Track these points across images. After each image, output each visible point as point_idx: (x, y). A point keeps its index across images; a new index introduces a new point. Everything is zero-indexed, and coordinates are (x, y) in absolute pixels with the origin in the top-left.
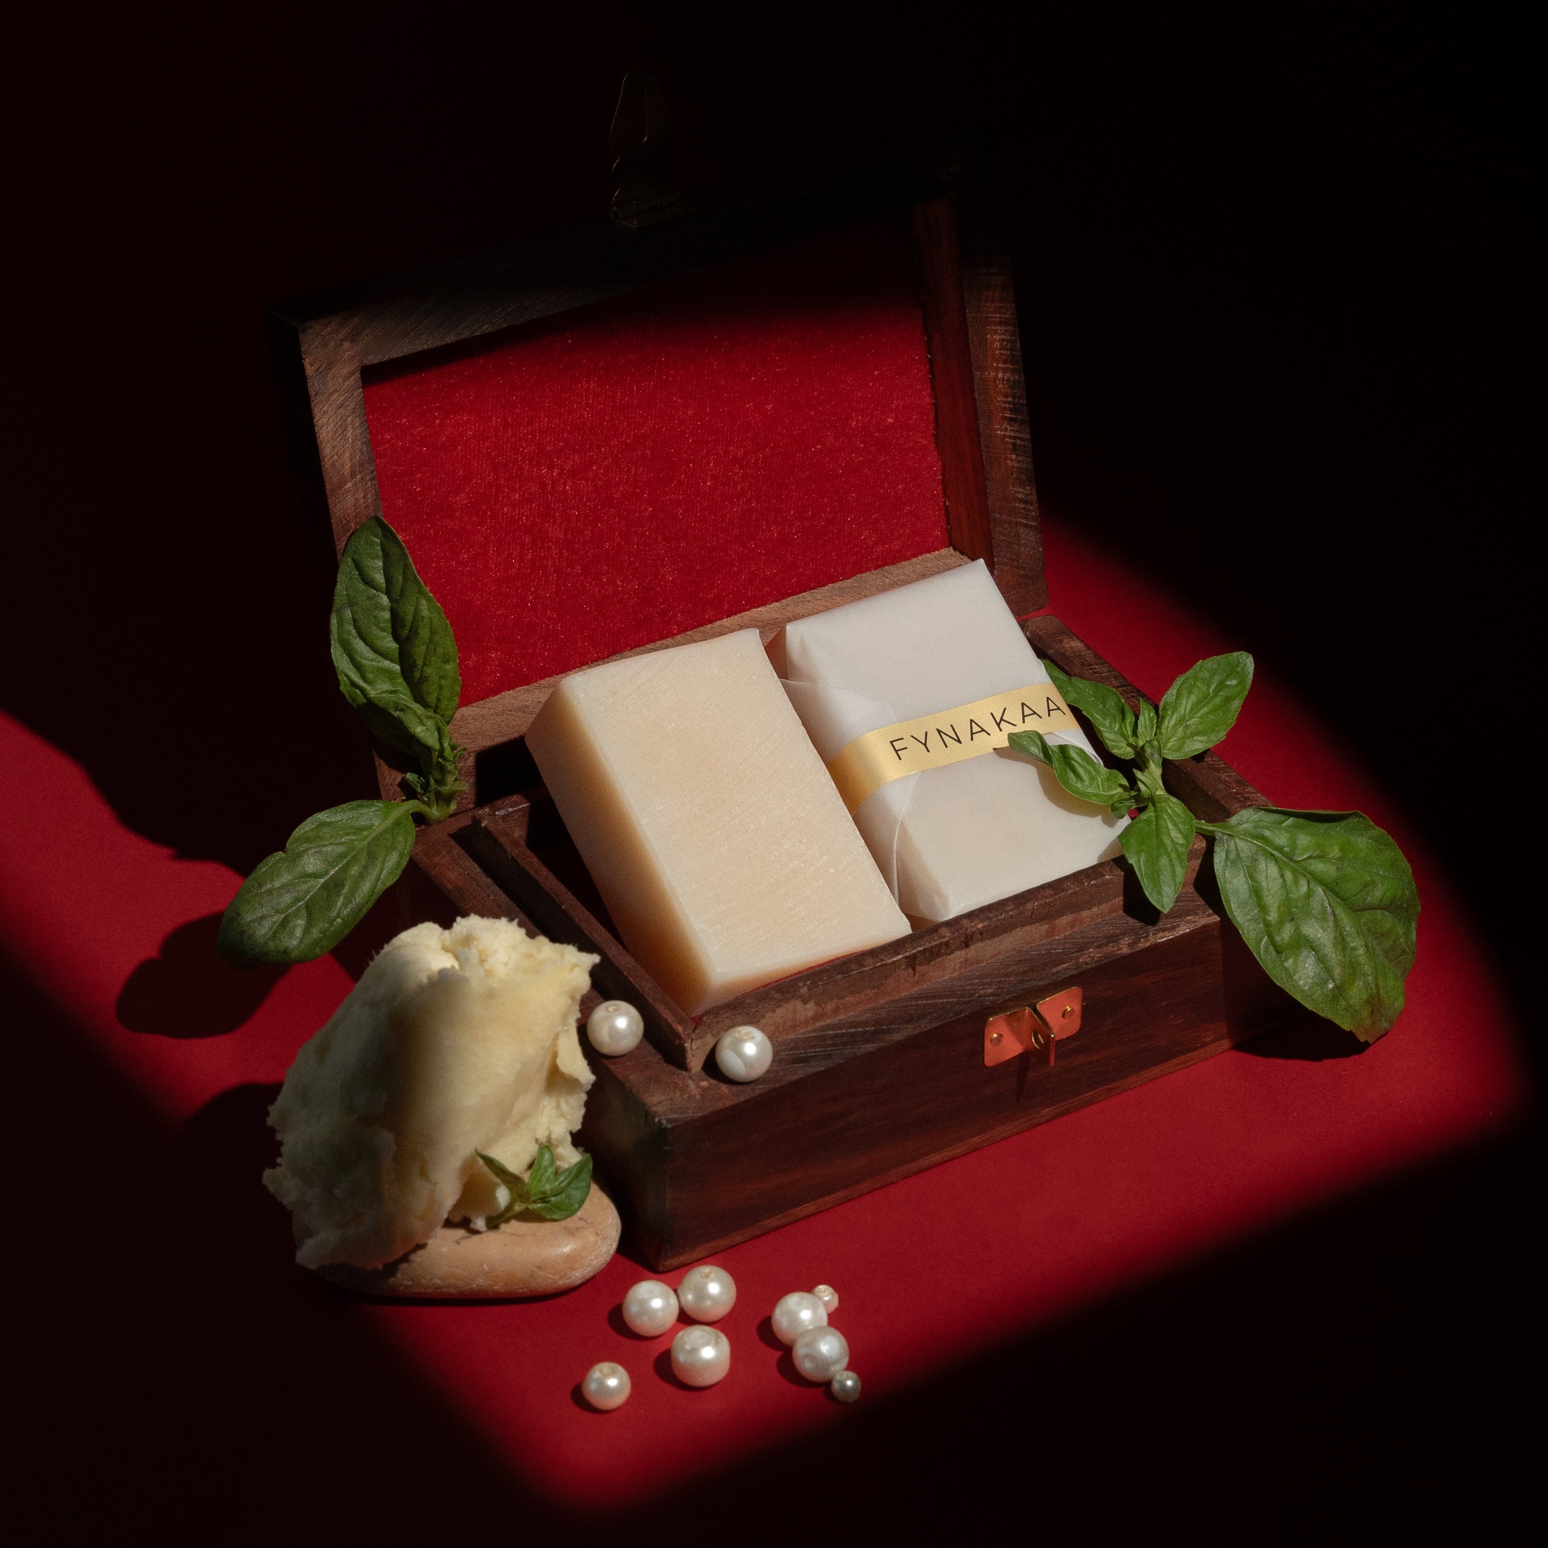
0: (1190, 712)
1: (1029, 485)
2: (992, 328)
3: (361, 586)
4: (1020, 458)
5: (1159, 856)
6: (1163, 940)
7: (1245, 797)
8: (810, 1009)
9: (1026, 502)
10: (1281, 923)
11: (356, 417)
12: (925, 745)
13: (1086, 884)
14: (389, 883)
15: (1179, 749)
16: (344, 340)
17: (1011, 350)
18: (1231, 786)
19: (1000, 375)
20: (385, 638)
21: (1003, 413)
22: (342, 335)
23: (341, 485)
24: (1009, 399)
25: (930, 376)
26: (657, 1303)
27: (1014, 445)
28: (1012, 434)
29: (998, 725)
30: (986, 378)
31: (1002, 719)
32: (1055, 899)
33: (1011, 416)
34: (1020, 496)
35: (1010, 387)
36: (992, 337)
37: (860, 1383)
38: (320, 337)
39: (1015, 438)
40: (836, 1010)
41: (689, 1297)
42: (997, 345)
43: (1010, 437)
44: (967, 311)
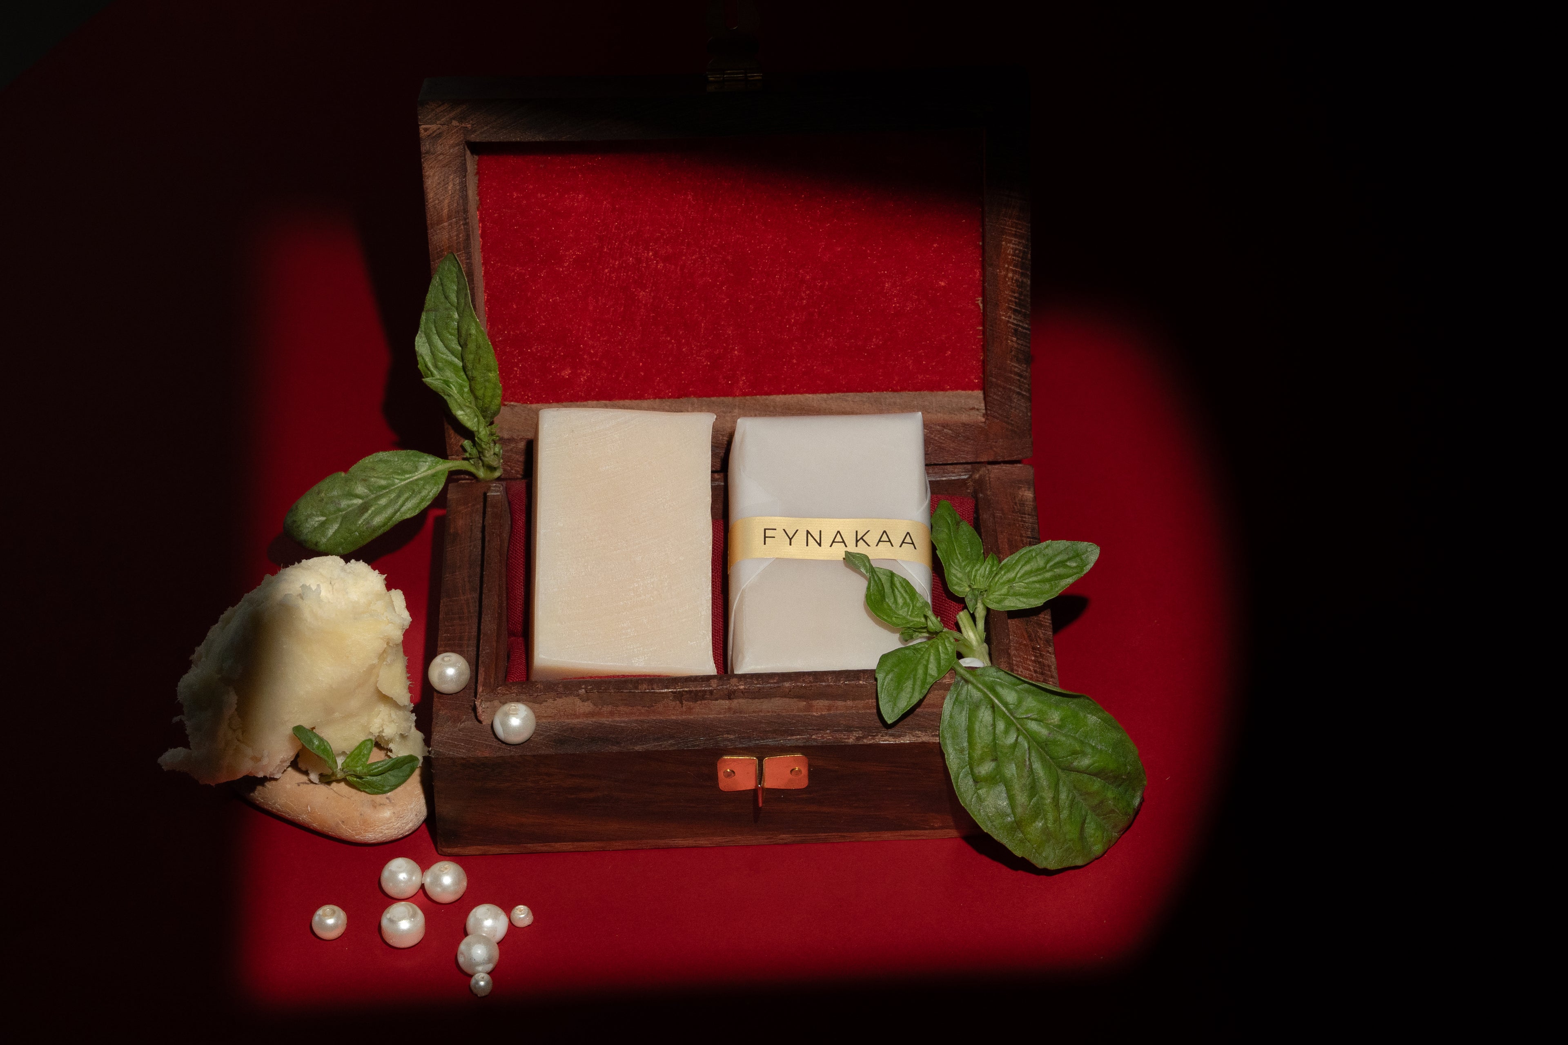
0: (1021, 577)
1: (1025, 364)
2: (1007, 237)
3: (443, 299)
4: (1019, 342)
5: (907, 679)
6: (885, 742)
7: (1041, 654)
8: (586, 707)
9: (1021, 376)
10: (982, 760)
11: (457, 177)
12: (791, 539)
13: (842, 682)
14: (408, 516)
15: (999, 602)
16: (454, 118)
17: (1022, 258)
18: (1039, 641)
19: (1010, 275)
20: (453, 340)
21: (1009, 304)
22: (452, 115)
23: (440, 222)
24: (1016, 295)
25: (980, 259)
26: (403, 876)
27: (1016, 330)
28: (1015, 322)
29: (857, 541)
30: (997, 274)
31: (862, 538)
32: (811, 686)
33: (1016, 308)
34: (1016, 370)
35: (1017, 286)
36: (1007, 244)
37: (491, 985)
38: (434, 112)
39: (1017, 325)
40: (612, 713)
41: (428, 880)
42: (1010, 251)
43: (1013, 324)
44: (987, 220)
